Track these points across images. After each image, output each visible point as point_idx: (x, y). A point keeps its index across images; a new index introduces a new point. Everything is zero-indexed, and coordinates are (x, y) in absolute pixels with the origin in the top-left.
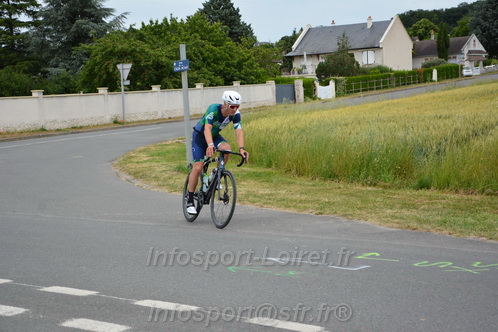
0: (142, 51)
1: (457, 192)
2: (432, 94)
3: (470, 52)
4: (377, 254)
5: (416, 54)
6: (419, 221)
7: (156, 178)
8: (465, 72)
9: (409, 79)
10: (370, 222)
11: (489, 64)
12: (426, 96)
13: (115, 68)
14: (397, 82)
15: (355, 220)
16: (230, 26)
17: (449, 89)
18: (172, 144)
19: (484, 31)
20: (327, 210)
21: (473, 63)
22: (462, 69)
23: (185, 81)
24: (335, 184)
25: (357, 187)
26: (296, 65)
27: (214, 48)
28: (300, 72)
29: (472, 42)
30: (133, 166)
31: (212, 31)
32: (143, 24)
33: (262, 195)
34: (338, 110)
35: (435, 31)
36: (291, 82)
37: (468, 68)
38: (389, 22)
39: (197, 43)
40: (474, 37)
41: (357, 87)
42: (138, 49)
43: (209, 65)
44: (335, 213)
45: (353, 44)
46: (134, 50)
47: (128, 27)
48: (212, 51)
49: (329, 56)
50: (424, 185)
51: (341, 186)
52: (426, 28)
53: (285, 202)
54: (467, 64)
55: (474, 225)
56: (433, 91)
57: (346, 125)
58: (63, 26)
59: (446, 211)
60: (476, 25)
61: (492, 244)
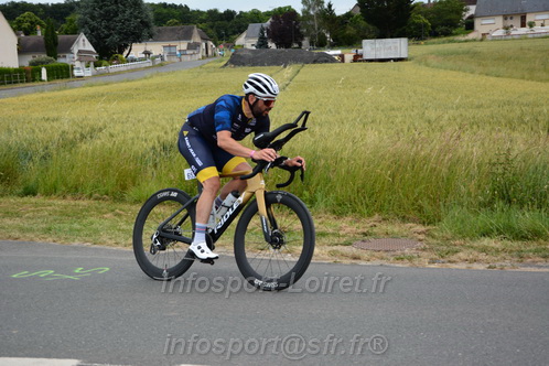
1: (64, 197)
2: (41, 95)
3: (80, 52)
5: (22, 50)
8: (76, 73)
9: (15, 77)
11: (100, 66)
12: (35, 96)
17: (60, 90)
19: (92, 31)
21: (83, 64)
22: (73, 69)
29: (81, 42)
35: (42, 26)
37: (79, 69)
40: (82, 37)
50: (30, 192)
52: (32, 23)
54: (77, 64)
55: (80, 230)
56: (42, 91)
59: (51, 218)
60: (84, 24)
61: (96, 249)
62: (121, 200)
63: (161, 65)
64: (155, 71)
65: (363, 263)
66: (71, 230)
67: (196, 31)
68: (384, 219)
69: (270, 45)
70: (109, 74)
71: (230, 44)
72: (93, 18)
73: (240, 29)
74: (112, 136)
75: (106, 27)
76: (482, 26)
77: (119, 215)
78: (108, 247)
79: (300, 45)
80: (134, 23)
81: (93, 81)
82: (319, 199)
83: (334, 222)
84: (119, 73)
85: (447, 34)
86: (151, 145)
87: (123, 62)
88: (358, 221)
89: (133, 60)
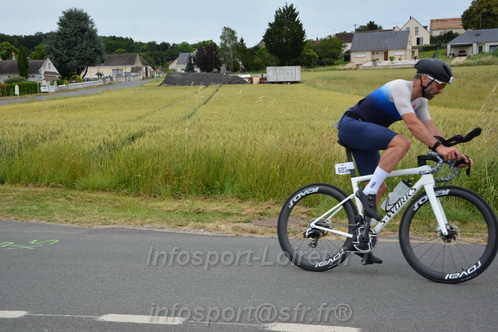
1: (27, 185)
2: (13, 106)
3: (46, 73)
8: (42, 89)
12: (8, 107)
17: (29, 102)
19: (56, 57)
21: (49, 82)
22: (40, 86)
29: (47, 65)
35: (16, 53)
37: (44, 86)
40: (48, 61)
52: (8, 50)
54: (44, 83)
55: (37, 211)
56: (14, 103)
59: (16, 202)
60: (50, 51)
61: (49, 225)
62: (72, 187)
63: (110, 84)
64: (105, 88)
65: (258, 236)
66: (30, 211)
67: (138, 58)
68: (277, 203)
69: (196, 69)
70: (69, 90)
71: (165, 68)
72: (57, 47)
73: (173, 58)
74: (67, 137)
75: (67, 54)
76: (356, 58)
77: (70, 199)
78: (59, 224)
79: (219, 70)
80: (89, 51)
81: (56, 96)
82: (227, 187)
83: (238, 205)
84: (77, 89)
85: (330, 64)
86: (98, 145)
87: (80, 81)
88: (257, 204)
89: (88, 80)
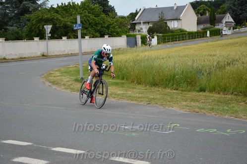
0: (57, 19)
1: (219, 93)
2: (207, 44)
3: (226, 22)
4: (178, 125)
5: (199, 23)
6: (200, 108)
7: (64, 85)
8: (224, 33)
9: (195, 36)
10: (174, 109)
11: (236, 29)
12: (204, 44)
13: (43, 27)
14: (189, 37)
15: (167, 108)
16: (103, 7)
17: (215, 41)
18: (72, 67)
19: (233, 12)
20: (153, 102)
21: (228, 28)
23: (79, 35)
24: (157, 89)
25: (168, 90)
26: (137, 27)
27: (95, 18)
28: (139, 31)
29: (227, 17)
30: (52, 78)
31: (94, 9)
32: (58, 5)
33: (119, 94)
34: (159, 51)
35: (209, 11)
36: (135, 36)
37: (225, 31)
38: (185, 6)
39: (86, 15)
40: (228, 15)
41: (168, 39)
42: (55, 18)
43: (92, 27)
44: (157, 103)
45: (166, 17)
46: (53, 18)
47: (50, 6)
48: (94, 20)
49: (155, 23)
50: (202, 90)
51: (160, 90)
52: (204, 10)
53: (131, 98)
54: (225, 28)
55: (228, 110)
56: (207, 42)
57: (163, 59)
58: (16, 5)
59: (213, 103)
60: (229, 8)
61: (237, 120)
70: (240, 33)
74: (243, 63)
75: (241, 9)
78: (243, 120)
81: (232, 36)
84: (246, 32)
